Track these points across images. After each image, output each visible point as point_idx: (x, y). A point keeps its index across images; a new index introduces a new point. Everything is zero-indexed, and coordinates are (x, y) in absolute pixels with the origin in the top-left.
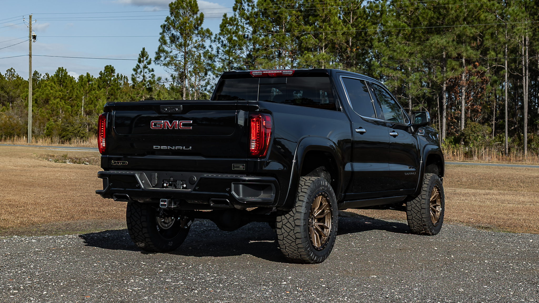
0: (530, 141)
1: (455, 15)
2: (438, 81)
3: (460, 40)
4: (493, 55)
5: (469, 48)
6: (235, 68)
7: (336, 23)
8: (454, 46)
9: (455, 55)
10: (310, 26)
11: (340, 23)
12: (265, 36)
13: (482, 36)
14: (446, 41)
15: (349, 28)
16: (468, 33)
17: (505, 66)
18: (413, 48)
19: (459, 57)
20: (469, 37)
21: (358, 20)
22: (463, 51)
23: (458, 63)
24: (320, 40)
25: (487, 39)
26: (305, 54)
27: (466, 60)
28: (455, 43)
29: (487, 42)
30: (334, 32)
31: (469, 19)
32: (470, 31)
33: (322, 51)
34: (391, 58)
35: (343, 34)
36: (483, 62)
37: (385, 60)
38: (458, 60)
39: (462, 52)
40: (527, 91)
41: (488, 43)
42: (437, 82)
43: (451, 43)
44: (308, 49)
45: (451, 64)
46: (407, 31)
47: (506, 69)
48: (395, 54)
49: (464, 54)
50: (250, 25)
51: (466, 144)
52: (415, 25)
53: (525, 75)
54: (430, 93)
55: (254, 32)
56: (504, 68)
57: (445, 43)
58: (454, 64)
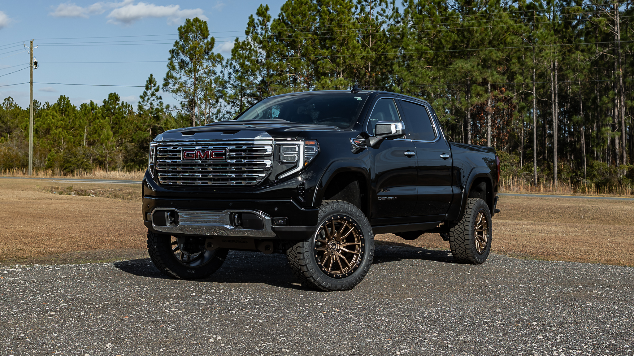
0: (559, 172)
1: (480, 37)
2: (463, 107)
3: (485, 64)
4: (520, 80)
5: (495, 73)
6: (248, 94)
7: (355, 47)
8: (479, 70)
9: (480, 80)
10: (327, 50)
11: (358, 47)
12: (279, 60)
13: (508, 60)
14: (471, 65)
15: (368, 52)
16: (494, 56)
17: (533, 92)
18: (436, 73)
19: (485, 82)
20: (495, 61)
21: (377, 44)
22: (488, 75)
23: (483, 89)
24: (338, 65)
25: (514, 63)
26: (323, 79)
27: (492, 86)
28: (480, 67)
30: (353, 57)
31: (495, 42)
32: (497, 55)
33: (340, 76)
34: (413, 84)
35: (362, 58)
36: (510, 87)
37: (406, 85)
38: (483, 86)
39: (488, 77)
40: (557, 118)
41: (515, 67)
42: (461, 109)
43: (476, 68)
44: (325, 74)
45: (476, 90)
46: (429, 55)
47: (534, 94)
48: (417, 79)
49: (490, 79)
50: (263, 50)
52: (438, 48)
53: (555, 101)
54: (454, 120)
55: (268, 57)
56: (533, 94)
57: (470, 68)
58: (479, 90)
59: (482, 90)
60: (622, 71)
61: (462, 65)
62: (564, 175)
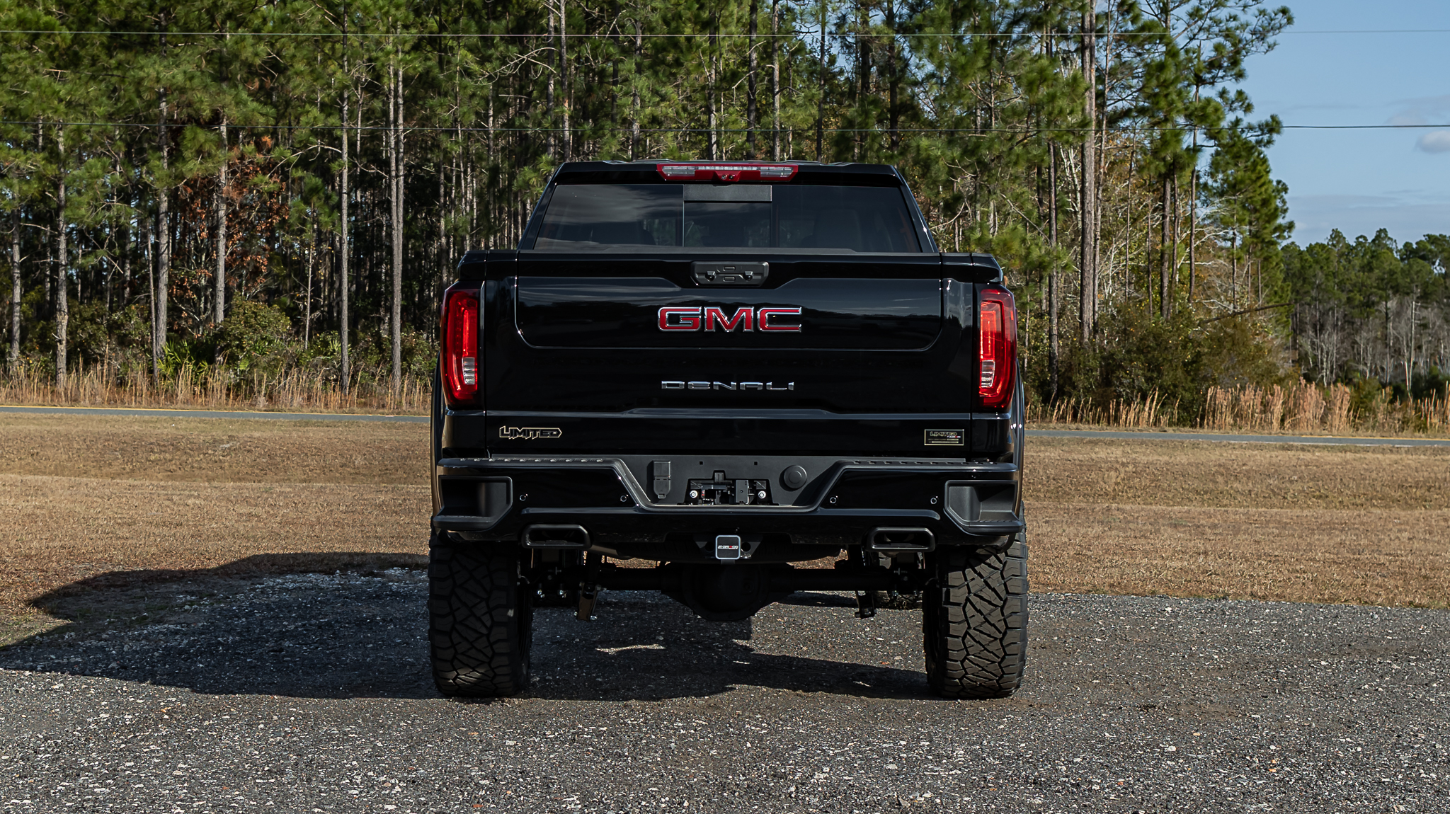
0: (407, 354)
3: (219, 71)
5: (244, 95)
8: (206, 87)
9: (207, 113)
13: (281, 64)
14: (182, 73)
16: (247, 53)
17: (341, 149)
18: (77, 90)
19: (213, 119)
20: (248, 65)
22: (227, 102)
23: (210, 136)
25: (297, 74)
28: (206, 79)
29: (298, 80)
38: (211, 129)
39: (224, 106)
40: (401, 220)
42: (152, 189)
43: (193, 80)
45: (194, 138)
46: (58, 39)
48: (25, 102)
49: (228, 113)
52: (84, 23)
53: (397, 176)
56: (340, 156)
57: (180, 78)
58: (202, 140)
60: (570, 106)
61: (152, 69)
62: (419, 363)
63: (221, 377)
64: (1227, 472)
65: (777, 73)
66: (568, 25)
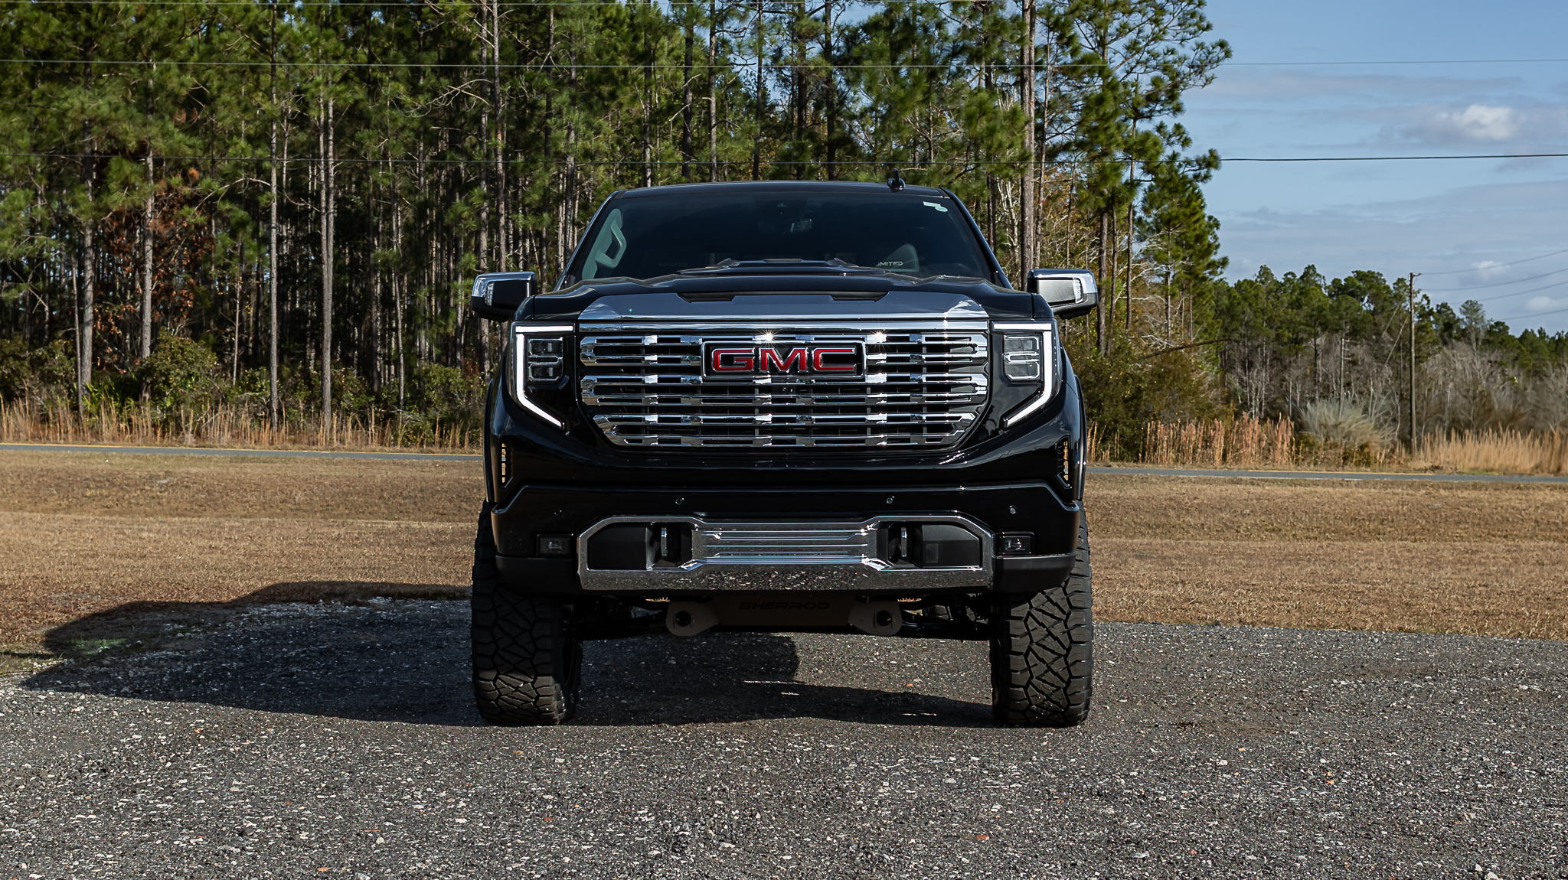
0: (336, 391)
3: (143, 103)
5: (171, 126)
8: (131, 118)
9: (132, 145)
13: (207, 95)
14: (108, 103)
16: (173, 84)
17: (270, 182)
19: (141, 150)
20: (174, 95)
22: (153, 134)
23: (137, 168)
25: (224, 105)
28: (134, 110)
29: (224, 111)
38: (137, 161)
39: (151, 138)
40: (331, 254)
45: (119, 170)
47: (274, 190)
49: (155, 144)
51: (157, 396)
53: (327, 209)
56: (269, 189)
57: (105, 109)
58: (128, 172)
59: (137, 173)
60: (502, 138)
61: (77, 100)
62: (348, 399)
63: (148, 413)
64: (1178, 506)
65: (713, 105)
66: (500, 58)
